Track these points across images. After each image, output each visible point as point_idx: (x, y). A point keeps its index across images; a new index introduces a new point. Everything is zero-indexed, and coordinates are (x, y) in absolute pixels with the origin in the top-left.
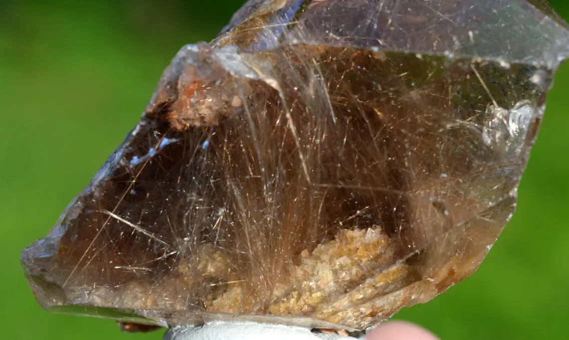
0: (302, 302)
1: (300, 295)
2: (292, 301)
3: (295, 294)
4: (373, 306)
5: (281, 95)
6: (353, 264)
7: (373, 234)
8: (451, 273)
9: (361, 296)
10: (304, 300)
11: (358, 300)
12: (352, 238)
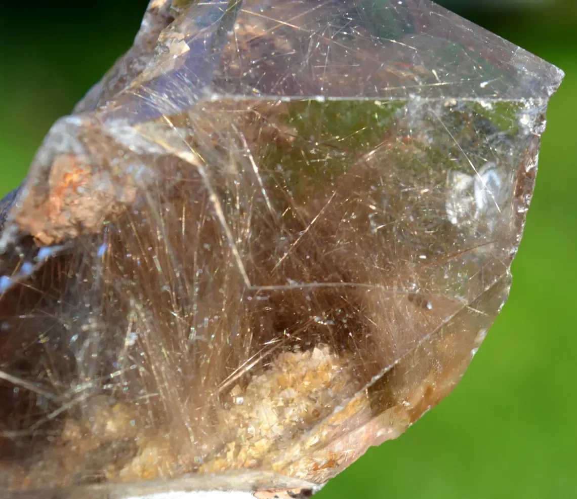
0: (242, 455)
1: (239, 447)
2: (230, 455)
3: (232, 446)
4: (330, 452)
5: (202, 171)
6: (300, 398)
7: (321, 355)
8: (429, 391)
9: (316, 440)
10: (246, 452)
11: (311, 446)
12: (296, 364)
